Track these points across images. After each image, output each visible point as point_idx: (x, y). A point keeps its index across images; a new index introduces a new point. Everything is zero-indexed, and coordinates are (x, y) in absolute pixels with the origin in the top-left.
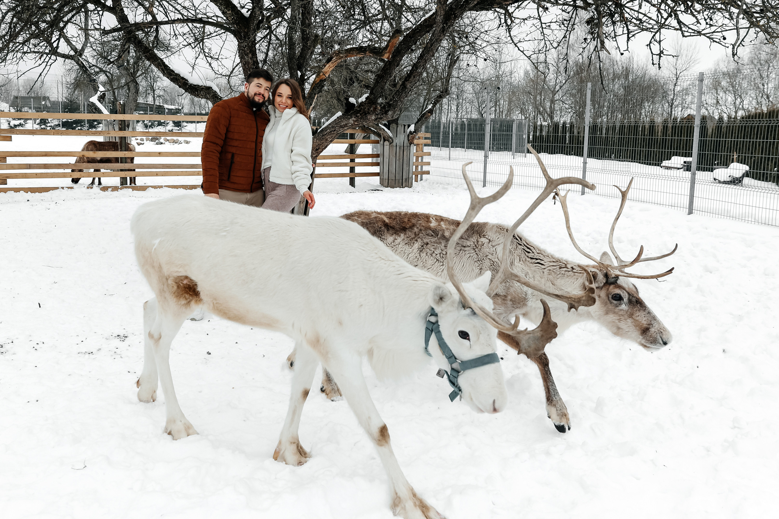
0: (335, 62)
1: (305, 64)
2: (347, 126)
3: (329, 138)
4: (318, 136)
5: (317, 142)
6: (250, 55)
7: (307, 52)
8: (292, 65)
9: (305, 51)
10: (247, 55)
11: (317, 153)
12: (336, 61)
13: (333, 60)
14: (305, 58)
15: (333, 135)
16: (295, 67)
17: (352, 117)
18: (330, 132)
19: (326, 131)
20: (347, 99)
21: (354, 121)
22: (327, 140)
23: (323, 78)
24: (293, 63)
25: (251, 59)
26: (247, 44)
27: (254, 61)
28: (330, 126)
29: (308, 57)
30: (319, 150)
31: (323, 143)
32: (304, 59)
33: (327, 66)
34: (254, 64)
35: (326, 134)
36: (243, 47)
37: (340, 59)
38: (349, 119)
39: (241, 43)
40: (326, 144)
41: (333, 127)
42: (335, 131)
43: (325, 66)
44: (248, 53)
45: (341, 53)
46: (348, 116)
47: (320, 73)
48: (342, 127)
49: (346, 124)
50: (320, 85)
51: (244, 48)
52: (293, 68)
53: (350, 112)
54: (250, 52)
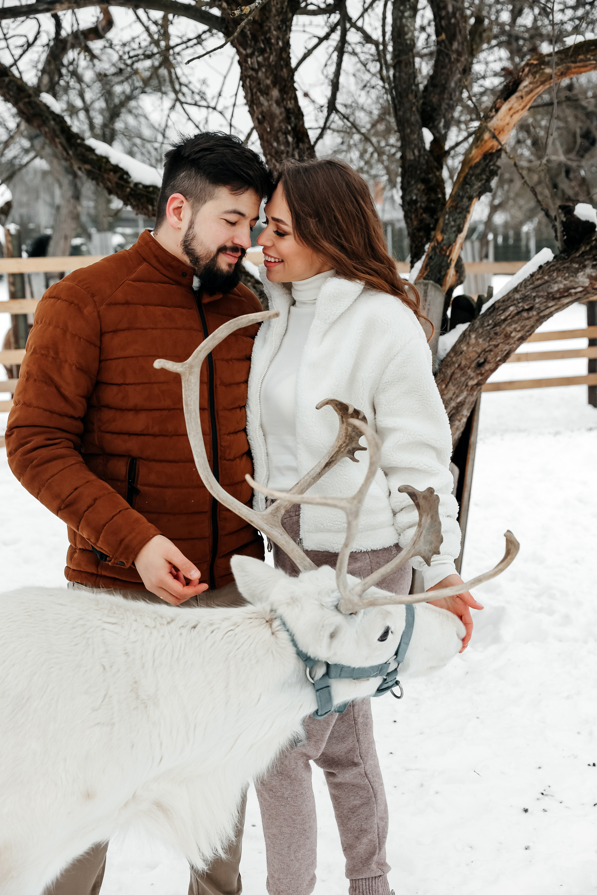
0: (528, 93)
1: (444, 106)
2: (570, 295)
3: (515, 329)
4: (482, 325)
5: (477, 344)
6: (275, 93)
7: (451, 69)
8: (405, 112)
9: (443, 67)
10: (266, 92)
11: (482, 374)
12: (531, 91)
13: (521, 86)
14: (444, 88)
15: (527, 322)
16: (415, 118)
17: (585, 267)
18: (518, 313)
19: (504, 310)
20: (568, 210)
21: (590, 277)
22: (508, 336)
23: (492, 148)
24: (407, 105)
25: (278, 103)
26: (265, 59)
27: (288, 111)
28: (517, 296)
29: (453, 85)
30: (487, 367)
31: (496, 346)
32: (443, 92)
33: (505, 108)
34: (288, 119)
35: (505, 320)
36: (253, 69)
37: (543, 83)
38: (577, 271)
39: (247, 56)
40: (507, 348)
41: (524, 298)
42: (531, 309)
43: (497, 111)
44: (268, 87)
45: (548, 64)
46: (572, 261)
47: (482, 134)
48: (554, 299)
49: (567, 289)
50: (483, 171)
51: (256, 71)
52: (408, 121)
53: (577, 250)
54: (274, 84)
